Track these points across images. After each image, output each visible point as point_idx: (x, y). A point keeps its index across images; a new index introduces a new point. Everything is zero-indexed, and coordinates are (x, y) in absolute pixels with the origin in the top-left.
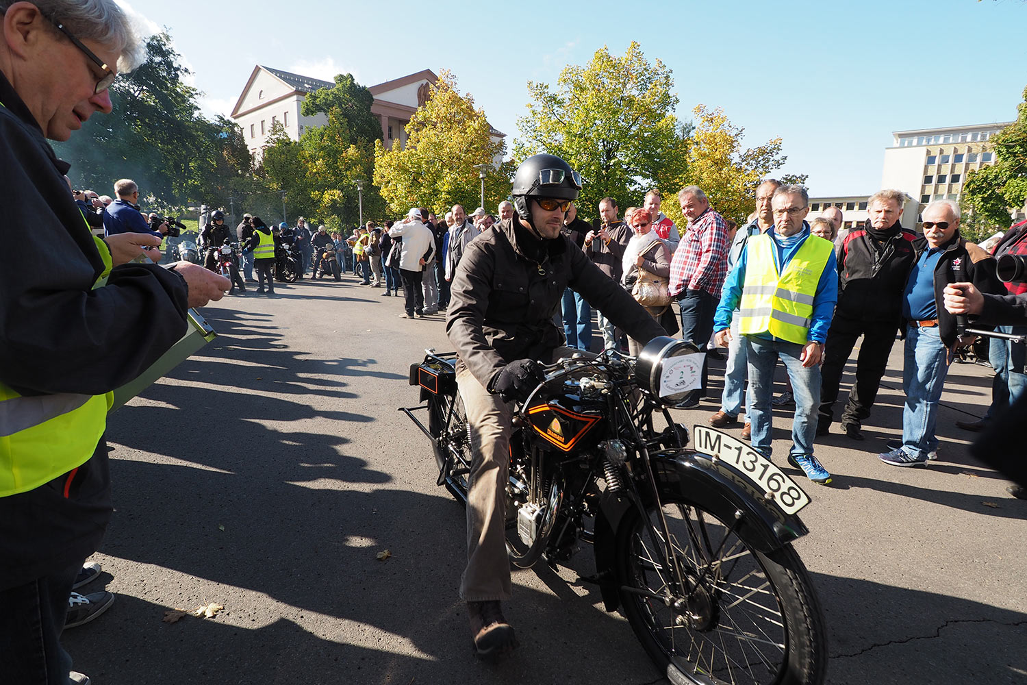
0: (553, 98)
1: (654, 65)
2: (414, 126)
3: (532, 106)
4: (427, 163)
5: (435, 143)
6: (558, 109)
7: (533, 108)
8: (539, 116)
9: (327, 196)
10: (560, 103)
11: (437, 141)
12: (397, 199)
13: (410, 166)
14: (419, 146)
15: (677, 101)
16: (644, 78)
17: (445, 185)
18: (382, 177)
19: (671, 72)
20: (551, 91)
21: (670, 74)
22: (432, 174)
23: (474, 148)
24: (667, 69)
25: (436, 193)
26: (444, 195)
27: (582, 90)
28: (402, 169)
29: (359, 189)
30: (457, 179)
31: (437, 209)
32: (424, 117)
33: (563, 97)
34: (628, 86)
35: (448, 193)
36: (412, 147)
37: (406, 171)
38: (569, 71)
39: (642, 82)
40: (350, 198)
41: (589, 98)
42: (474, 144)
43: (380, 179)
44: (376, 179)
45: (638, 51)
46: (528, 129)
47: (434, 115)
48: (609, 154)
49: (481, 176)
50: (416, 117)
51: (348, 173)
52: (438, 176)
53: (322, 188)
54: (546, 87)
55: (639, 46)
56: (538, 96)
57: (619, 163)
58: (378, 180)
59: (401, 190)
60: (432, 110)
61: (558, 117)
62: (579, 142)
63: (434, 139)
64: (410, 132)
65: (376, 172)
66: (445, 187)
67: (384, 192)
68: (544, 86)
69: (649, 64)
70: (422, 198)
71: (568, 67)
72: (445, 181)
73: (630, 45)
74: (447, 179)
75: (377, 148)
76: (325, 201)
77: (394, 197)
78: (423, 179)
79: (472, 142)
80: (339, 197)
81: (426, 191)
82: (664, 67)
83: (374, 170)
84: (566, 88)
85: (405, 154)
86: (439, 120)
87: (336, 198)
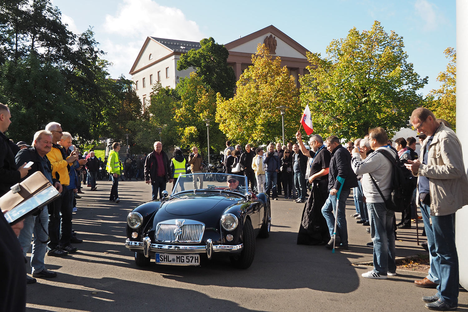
1: (390, 34)
2: (242, 82)
4: (249, 106)
5: (254, 93)
9: (187, 131)
10: (330, 64)
11: (256, 91)
12: (230, 131)
13: (238, 109)
15: (407, 56)
17: (259, 121)
18: (221, 117)
19: (402, 38)
20: (322, 58)
21: (401, 39)
22: (252, 113)
23: (280, 94)
24: (399, 36)
25: (255, 125)
26: (259, 127)
27: (342, 55)
28: (233, 111)
29: (207, 125)
30: (267, 116)
31: (256, 136)
32: (248, 76)
33: (330, 60)
35: (262, 125)
37: (236, 112)
38: (334, 43)
40: (201, 131)
42: (281, 91)
43: (220, 118)
44: (217, 118)
45: (380, 26)
47: (254, 75)
49: (282, 113)
50: (243, 76)
51: (201, 115)
52: (256, 115)
53: (184, 126)
54: (319, 55)
55: (380, 23)
58: (219, 119)
59: (233, 125)
60: (253, 71)
61: (328, 73)
63: (253, 90)
64: (240, 86)
66: (260, 122)
67: (221, 127)
68: (317, 54)
69: (387, 34)
70: (247, 129)
71: (334, 41)
72: (260, 118)
73: (374, 23)
74: (261, 116)
75: (217, 99)
76: (186, 134)
77: (228, 130)
78: (247, 116)
79: (279, 90)
80: (194, 131)
81: (249, 125)
82: (397, 35)
83: (216, 112)
84: (332, 55)
85: (234, 102)
86: (257, 77)
87: (192, 131)
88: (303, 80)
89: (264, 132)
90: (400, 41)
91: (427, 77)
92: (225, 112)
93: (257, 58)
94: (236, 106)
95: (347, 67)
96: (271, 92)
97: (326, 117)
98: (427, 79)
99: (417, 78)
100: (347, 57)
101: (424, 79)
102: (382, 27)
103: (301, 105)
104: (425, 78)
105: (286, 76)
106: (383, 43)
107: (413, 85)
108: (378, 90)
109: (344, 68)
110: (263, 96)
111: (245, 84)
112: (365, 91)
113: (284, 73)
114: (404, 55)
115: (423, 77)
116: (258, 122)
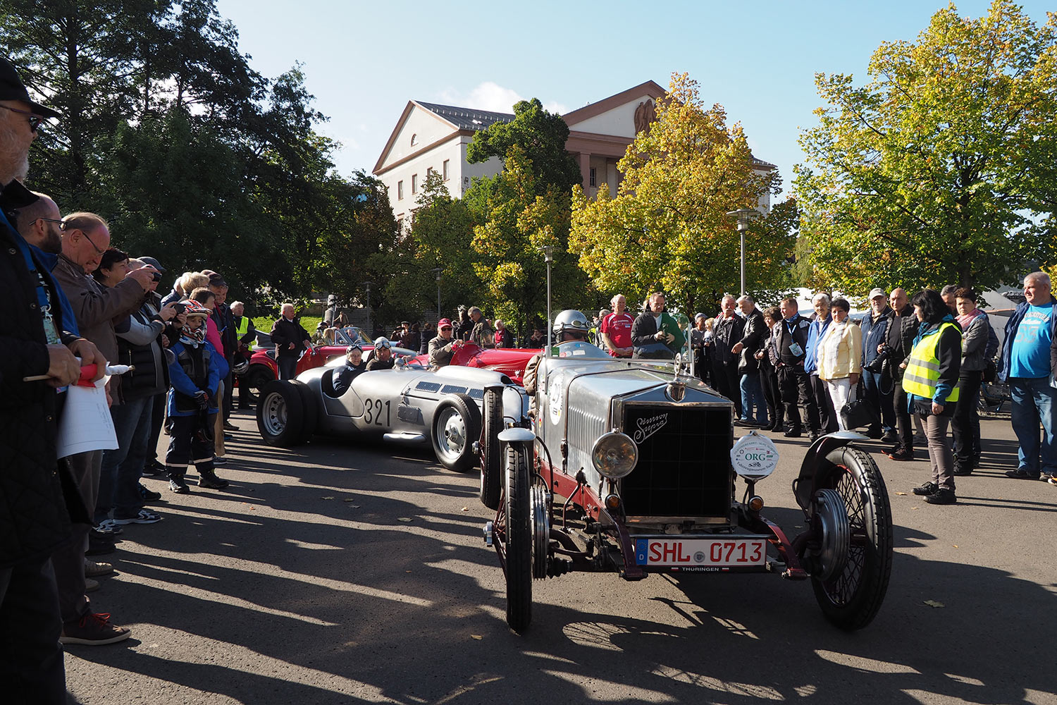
0: (861, 97)
1: (1044, 24)
2: (632, 161)
3: (824, 112)
4: (651, 213)
5: (664, 183)
6: (870, 112)
7: (827, 115)
8: (837, 126)
9: (500, 273)
10: (874, 102)
11: (668, 180)
12: (605, 271)
13: (625, 220)
14: (640, 190)
16: (1026, 46)
17: (680, 246)
18: (583, 239)
20: (856, 85)
22: (660, 230)
23: (728, 186)
25: (667, 257)
26: (678, 261)
28: (613, 225)
29: (547, 259)
30: (699, 235)
31: (667, 283)
32: (648, 146)
33: (878, 91)
34: (996, 63)
35: (686, 257)
36: (628, 192)
37: (619, 228)
38: (888, 51)
39: (1023, 53)
40: (533, 268)
41: (926, 90)
42: (727, 180)
43: (579, 242)
44: (573, 243)
45: (1011, 5)
46: (819, 147)
47: (663, 142)
48: (968, 176)
49: (740, 227)
50: (635, 147)
51: (532, 238)
52: (670, 232)
53: (493, 263)
54: (847, 80)
56: (835, 95)
57: (986, 191)
58: (576, 245)
59: (611, 257)
60: (660, 135)
61: (870, 124)
62: (911, 161)
63: (662, 177)
64: (625, 170)
65: (572, 233)
66: (680, 249)
67: (584, 263)
68: (844, 78)
69: (1033, 24)
70: (644, 267)
71: (885, 45)
72: (681, 239)
74: (683, 235)
75: (575, 198)
76: (497, 280)
77: (600, 269)
78: (647, 238)
79: (723, 176)
80: (517, 272)
81: (651, 257)
83: (570, 230)
84: (883, 78)
85: (617, 203)
86: (670, 148)
87: (513, 274)
89: (687, 273)
92: (593, 227)
93: (668, 105)
94: (622, 213)
96: (707, 178)
102: (1018, 7)
111: (640, 165)
116: (675, 250)
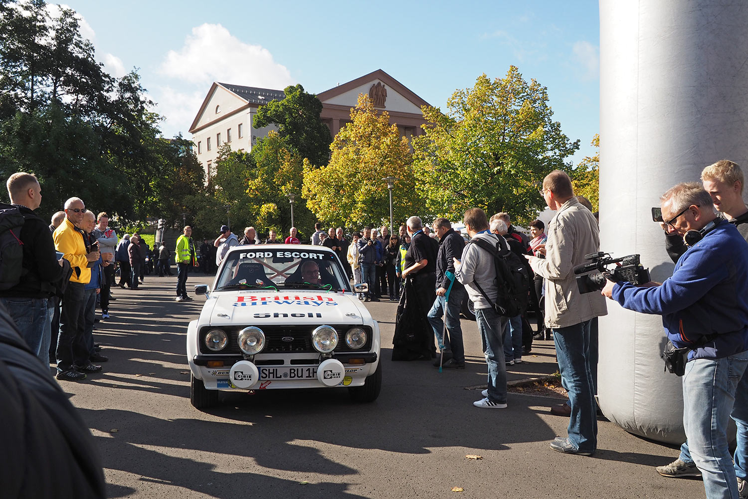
1: (530, 84)
2: (337, 144)
4: (346, 177)
5: (352, 159)
9: (263, 209)
10: (451, 122)
11: (355, 157)
12: (321, 210)
13: (332, 180)
15: (551, 113)
16: (524, 95)
17: (360, 197)
18: (309, 191)
19: (546, 88)
21: (545, 91)
22: (350, 186)
23: (388, 161)
24: (542, 87)
25: (355, 202)
27: (467, 111)
28: (325, 183)
29: (291, 202)
30: (370, 190)
31: (355, 217)
32: (345, 136)
33: (452, 116)
35: (364, 202)
37: (329, 185)
38: (458, 94)
40: (283, 210)
42: (388, 157)
43: (308, 192)
44: (304, 192)
45: (518, 73)
47: (353, 135)
49: (389, 187)
50: (339, 137)
51: (283, 188)
52: (355, 188)
53: (259, 202)
54: (438, 110)
55: (517, 69)
58: (306, 194)
59: (325, 202)
61: (450, 134)
62: (461, 157)
63: (352, 156)
64: (334, 150)
65: (304, 187)
66: (361, 197)
67: (309, 205)
69: (527, 84)
70: (345, 206)
71: (457, 91)
72: (360, 192)
73: (509, 69)
75: (304, 166)
76: (262, 214)
77: (318, 209)
78: (344, 190)
79: (386, 156)
80: (274, 209)
81: (347, 202)
82: (539, 85)
84: (454, 110)
85: (327, 171)
86: (357, 138)
87: (271, 210)
88: (416, 143)
89: (365, 211)
90: (543, 93)
91: (579, 141)
92: (314, 184)
93: (357, 112)
94: (329, 176)
95: (473, 126)
96: (375, 158)
97: (447, 192)
98: (579, 143)
99: (566, 142)
100: (474, 113)
101: (574, 143)
102: (520, 75)
103: (415, 176)
104: (576, 141)
105: (395, 137)
106: (521, 96)
107: (560, 150)
108: (513, 157)
109: (470, 127)
110: (365, 163)
111: (341, 148)
112: (497, 158)
113: (393, 133)
114: (548, 111)
115: (573, 141)
116: (358, 198)
